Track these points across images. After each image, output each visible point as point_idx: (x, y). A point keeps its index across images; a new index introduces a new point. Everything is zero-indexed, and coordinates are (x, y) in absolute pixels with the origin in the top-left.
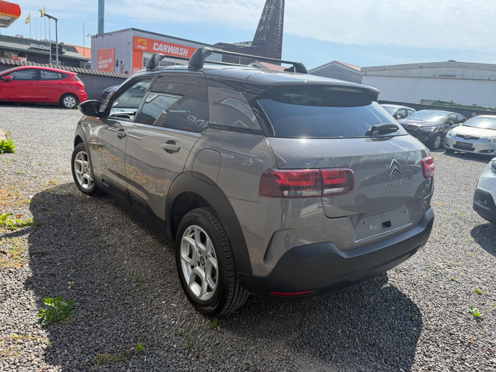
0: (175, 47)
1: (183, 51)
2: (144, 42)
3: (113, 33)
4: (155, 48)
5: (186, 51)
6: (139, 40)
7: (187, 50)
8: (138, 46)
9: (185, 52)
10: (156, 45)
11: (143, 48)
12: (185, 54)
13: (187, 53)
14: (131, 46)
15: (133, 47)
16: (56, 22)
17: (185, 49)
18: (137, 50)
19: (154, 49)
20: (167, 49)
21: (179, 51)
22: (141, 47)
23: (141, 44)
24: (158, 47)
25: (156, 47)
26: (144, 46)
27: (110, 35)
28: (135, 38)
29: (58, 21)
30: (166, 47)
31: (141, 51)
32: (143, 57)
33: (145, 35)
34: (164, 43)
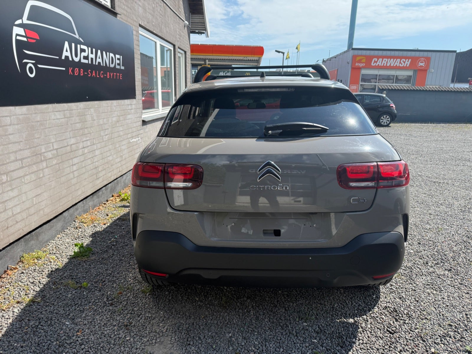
0: (395, 60)
1: (404, 62)
2: (362, 59)
3: (337, 55)
4: (374, 64)
5: (408, 61)
6: (358, 59)
7: (410, 60)
8: (357, 64)
9: (406, 63)
10: (375, 60)
11: (361, 65)
12: (407, 64)
13: (409, 63)
14: (350, 65)
15: (352, 66)
16: (284, 55)
17: (407, 60)
18: (356, 68)
19: (372, 64)
20: (387, 62)
21: (400, 63)
22: (359, 64)
23: (360, 61)
24: (376, 62)
25: (375, 62)
26: (362, 63)
27: (335, 58)
28: (354, 57)
29: (285, 54)
30: (385, 61)
31: (359, 69)
32: (361, 73)
33: (364, 52)
34: (383, 57)
